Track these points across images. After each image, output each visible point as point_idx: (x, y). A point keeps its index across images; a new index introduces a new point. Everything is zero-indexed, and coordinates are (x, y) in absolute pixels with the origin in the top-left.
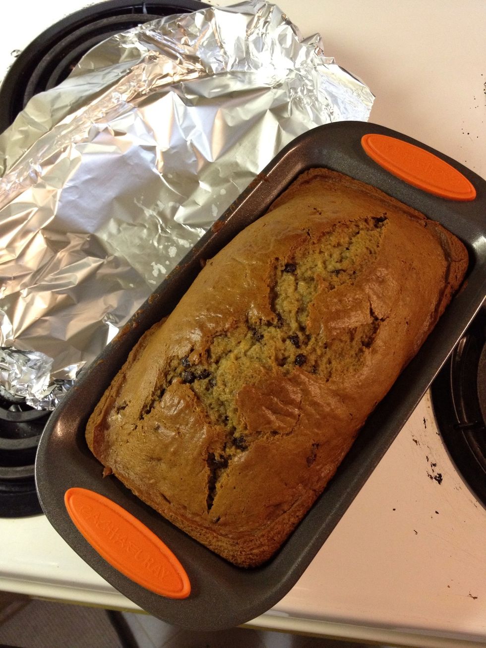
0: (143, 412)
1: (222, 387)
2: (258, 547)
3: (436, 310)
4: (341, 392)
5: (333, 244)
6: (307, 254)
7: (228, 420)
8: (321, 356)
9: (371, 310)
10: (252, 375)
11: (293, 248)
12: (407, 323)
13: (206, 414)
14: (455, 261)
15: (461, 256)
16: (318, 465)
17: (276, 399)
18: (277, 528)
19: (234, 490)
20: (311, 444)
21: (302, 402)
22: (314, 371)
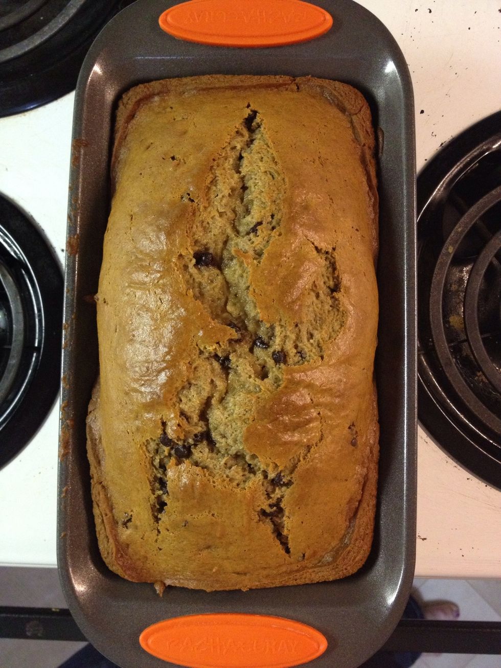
0: (156, 514)
1: (223, 440)
2: (358, 552)
3: (370, 186)
4: (343, 358)
5: (227, 194)
6: (207, 226)
7: (253, 468)
8: (298, 337)
9: (316, 248)
10: (245, 410)
11: (189, 232)
12: (357, 230)
13: (228, 479)
14: (356, 114)
15: (359, 104)
16: (362, 436)
17: (286, 418)
18: (364, 522)
19: (303, 524)
20: (347, 429)
21: (314, 399)
22: (301, 356)
